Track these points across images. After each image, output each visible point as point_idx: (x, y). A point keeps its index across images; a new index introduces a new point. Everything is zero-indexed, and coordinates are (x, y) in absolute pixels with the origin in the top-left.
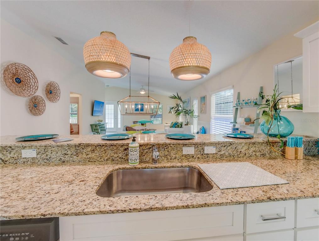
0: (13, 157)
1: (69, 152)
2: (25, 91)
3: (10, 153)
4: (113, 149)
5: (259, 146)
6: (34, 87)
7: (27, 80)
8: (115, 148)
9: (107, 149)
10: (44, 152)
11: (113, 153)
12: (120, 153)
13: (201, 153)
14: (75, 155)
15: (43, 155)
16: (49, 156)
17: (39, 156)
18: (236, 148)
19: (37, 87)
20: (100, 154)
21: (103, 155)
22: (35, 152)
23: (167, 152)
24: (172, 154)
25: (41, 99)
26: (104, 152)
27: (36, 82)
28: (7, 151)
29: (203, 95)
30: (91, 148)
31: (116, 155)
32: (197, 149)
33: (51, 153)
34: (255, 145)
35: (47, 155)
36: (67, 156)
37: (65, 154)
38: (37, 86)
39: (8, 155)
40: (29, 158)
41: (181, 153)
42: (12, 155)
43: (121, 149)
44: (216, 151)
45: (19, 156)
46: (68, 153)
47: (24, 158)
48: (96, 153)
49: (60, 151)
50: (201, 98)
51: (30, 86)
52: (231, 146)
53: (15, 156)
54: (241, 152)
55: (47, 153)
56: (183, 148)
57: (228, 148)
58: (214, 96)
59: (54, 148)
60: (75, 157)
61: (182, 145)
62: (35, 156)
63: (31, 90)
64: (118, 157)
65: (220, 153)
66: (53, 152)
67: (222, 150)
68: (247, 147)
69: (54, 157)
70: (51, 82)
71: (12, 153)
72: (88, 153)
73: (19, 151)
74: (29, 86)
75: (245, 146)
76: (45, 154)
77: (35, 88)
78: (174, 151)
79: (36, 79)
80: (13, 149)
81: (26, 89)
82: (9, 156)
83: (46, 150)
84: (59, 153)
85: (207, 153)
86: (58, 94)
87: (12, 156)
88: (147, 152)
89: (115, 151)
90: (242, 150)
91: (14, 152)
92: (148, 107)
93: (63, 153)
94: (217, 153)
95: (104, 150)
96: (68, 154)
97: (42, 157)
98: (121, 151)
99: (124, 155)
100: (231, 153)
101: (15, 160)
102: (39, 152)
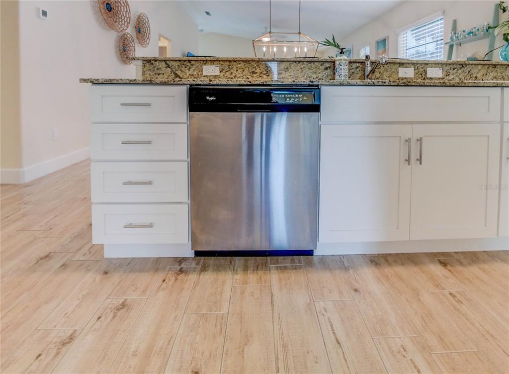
0: (193, 75)
1: (258, 70)
2: (117, 24)
3: (189, 70)
4: (311, 67)
5: (502, 70)
6: (126, 18)
7: (118, 7)
8: (313, 66)
9: (304, 67)
10: (228, 69)
11: (311, 72)
12: (319, 73)
13: (422, 77)
14: (264, 74)
15: (227, 73)
16: (234, 75)
17: (222, 74)
18: (469, 72)
19: (129, 19)
20: (296, 73)
21: (299, 74)
22: (218, 68)
23: (378, 73)
24: (385, 77)
25: (130, 39)
26: (300, 71)
27: (128, 11)
28: (186, 67)
29: (381, 37)
30: (284, 65)
31: (314, 76)
32: (417, 71)
33: (237, 71)
34: (496, 69)
35: (231, 73)
36: (255, 75)
37: (253, 72)
38: (129, 17)
39: (187, 71)
40: (211, 76)
41: (396, 76)
42: (191, 72)
43: (321, 67)
44: (443, 74)
45: (199, 73)
46: (256, 71)
47: (204, 76)
48: (290, 73)
49: (247, 68)
50: (378, 43)
51: (122, 16)
52: (463, 69)
53: (195, 73)
54: (476, 77)
55: (232, 71)
56: (399, 68)
57: (459, 71)
58: (404, 34)
59: (240, 65)
60: (265, 76)
61: (398, 66)
62: (218, 73)
63: (123, 22)
64: (317, 77)
65: (447, 77)
66: (238, 69)
67: (451, 74)
68: (486, 72)
69: (239, 75)
70: (141, 14)
71: (192, 70)
72: (281, 72)
73: (199, 67)
74: (120, 16)
75: (483, 70)
76: (230, 72)
77: (127, 20)
78: (388, 73)
79: (128, 7)
80: (192, 65)
81: (117, 20)
82: (188, 73)
83: (230, 67)
84: (246, 71)
85: (430, 77)
86: (148, 34)
87: (191, 74)
88: (353, 73)
89: (314, 70)
90: (478, 75)
91: (194, 68)
92: (298, 50)
93: (250, 71)
94: (444, 78)
95: (300, 68)
96: (256, 73)
97: (226, 76)
98: (321, 70)
99: (325, 75)
100: (463, 78)
101: (195, 78)
102: (223, 69)
